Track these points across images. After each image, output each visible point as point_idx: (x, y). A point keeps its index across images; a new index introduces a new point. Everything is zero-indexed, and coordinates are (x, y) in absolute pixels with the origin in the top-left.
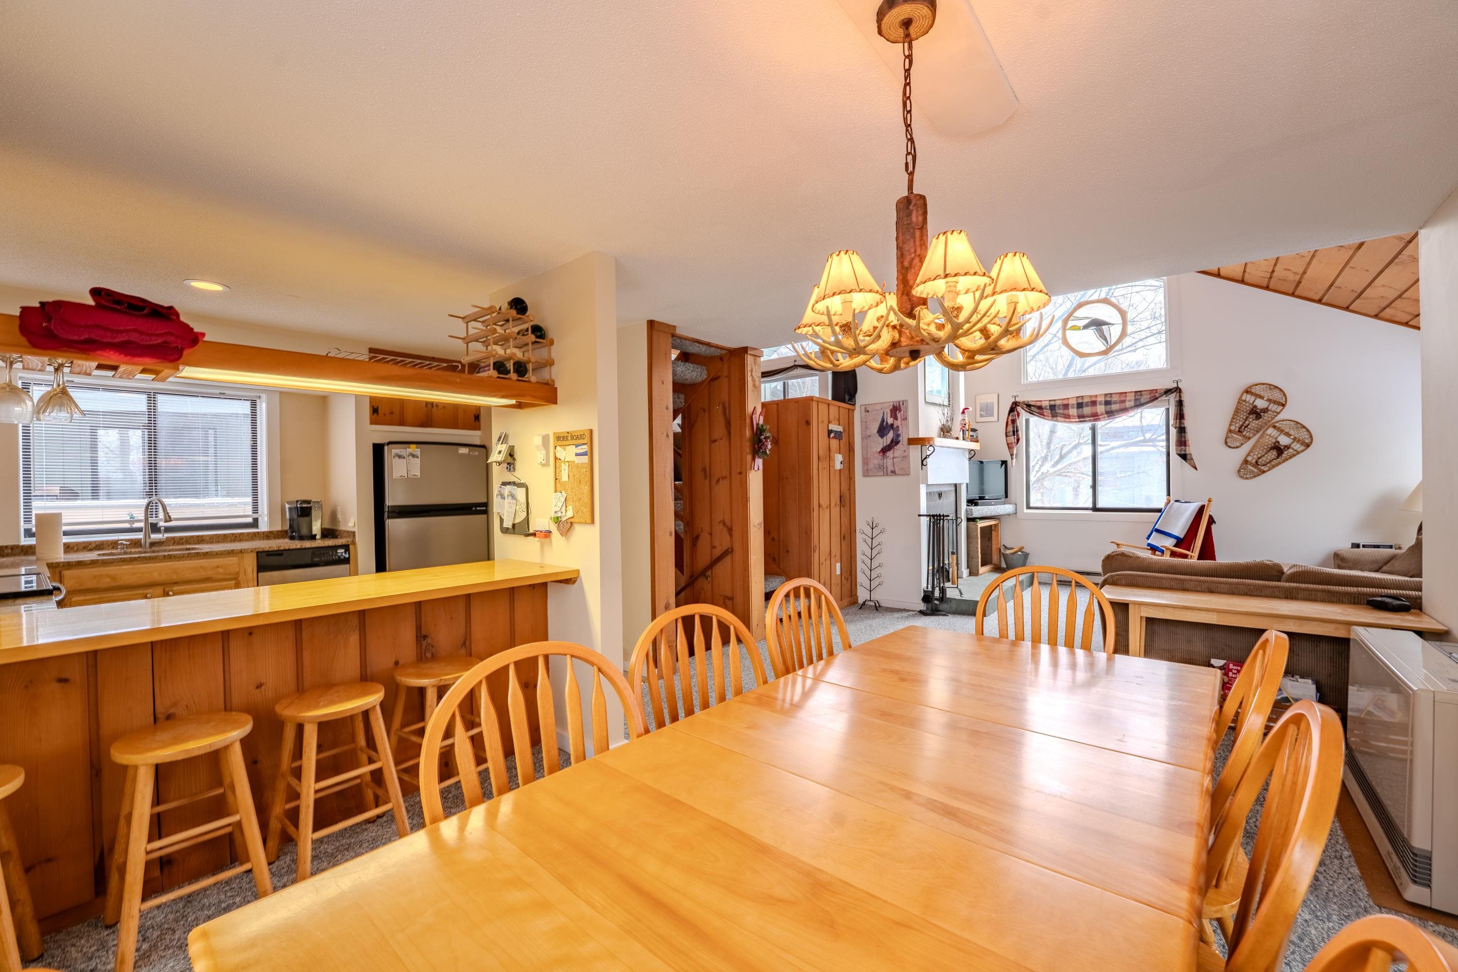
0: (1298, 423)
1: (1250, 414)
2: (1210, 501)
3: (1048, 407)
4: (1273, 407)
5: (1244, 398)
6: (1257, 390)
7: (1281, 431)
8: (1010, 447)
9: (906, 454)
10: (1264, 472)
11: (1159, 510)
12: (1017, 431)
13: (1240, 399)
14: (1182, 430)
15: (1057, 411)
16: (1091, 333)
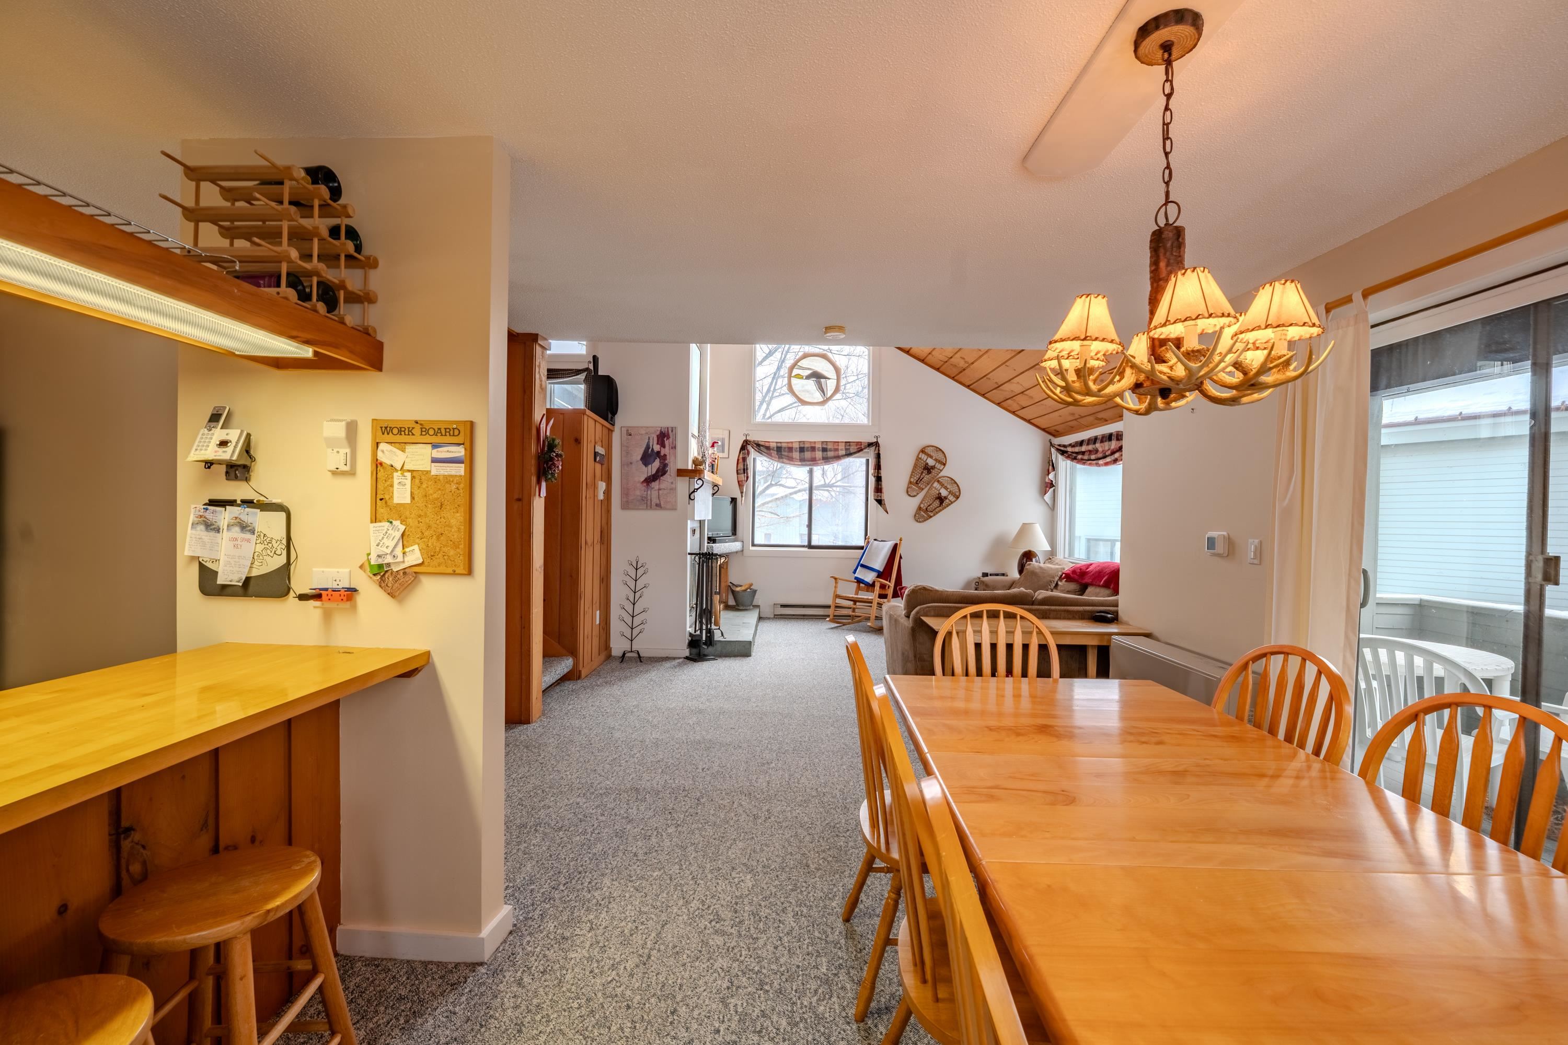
0: (952, 479)
1: (924, 469)
2: (901, 540)
3: (775, 449)
4: (938, 466)
5: (920, 457)
6: (929, 450)
7: (942, 485)
8: (740, 484)
9: (673, 486)
10: (931, 517)
11: (862, 548)
12: (747, 469)
13: (918, 456)
14: (879, 479)
15: (783, 453)
16: (811, 384)
